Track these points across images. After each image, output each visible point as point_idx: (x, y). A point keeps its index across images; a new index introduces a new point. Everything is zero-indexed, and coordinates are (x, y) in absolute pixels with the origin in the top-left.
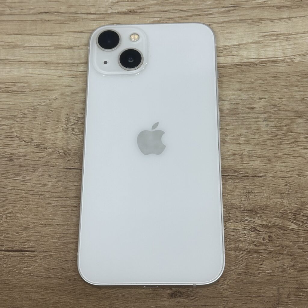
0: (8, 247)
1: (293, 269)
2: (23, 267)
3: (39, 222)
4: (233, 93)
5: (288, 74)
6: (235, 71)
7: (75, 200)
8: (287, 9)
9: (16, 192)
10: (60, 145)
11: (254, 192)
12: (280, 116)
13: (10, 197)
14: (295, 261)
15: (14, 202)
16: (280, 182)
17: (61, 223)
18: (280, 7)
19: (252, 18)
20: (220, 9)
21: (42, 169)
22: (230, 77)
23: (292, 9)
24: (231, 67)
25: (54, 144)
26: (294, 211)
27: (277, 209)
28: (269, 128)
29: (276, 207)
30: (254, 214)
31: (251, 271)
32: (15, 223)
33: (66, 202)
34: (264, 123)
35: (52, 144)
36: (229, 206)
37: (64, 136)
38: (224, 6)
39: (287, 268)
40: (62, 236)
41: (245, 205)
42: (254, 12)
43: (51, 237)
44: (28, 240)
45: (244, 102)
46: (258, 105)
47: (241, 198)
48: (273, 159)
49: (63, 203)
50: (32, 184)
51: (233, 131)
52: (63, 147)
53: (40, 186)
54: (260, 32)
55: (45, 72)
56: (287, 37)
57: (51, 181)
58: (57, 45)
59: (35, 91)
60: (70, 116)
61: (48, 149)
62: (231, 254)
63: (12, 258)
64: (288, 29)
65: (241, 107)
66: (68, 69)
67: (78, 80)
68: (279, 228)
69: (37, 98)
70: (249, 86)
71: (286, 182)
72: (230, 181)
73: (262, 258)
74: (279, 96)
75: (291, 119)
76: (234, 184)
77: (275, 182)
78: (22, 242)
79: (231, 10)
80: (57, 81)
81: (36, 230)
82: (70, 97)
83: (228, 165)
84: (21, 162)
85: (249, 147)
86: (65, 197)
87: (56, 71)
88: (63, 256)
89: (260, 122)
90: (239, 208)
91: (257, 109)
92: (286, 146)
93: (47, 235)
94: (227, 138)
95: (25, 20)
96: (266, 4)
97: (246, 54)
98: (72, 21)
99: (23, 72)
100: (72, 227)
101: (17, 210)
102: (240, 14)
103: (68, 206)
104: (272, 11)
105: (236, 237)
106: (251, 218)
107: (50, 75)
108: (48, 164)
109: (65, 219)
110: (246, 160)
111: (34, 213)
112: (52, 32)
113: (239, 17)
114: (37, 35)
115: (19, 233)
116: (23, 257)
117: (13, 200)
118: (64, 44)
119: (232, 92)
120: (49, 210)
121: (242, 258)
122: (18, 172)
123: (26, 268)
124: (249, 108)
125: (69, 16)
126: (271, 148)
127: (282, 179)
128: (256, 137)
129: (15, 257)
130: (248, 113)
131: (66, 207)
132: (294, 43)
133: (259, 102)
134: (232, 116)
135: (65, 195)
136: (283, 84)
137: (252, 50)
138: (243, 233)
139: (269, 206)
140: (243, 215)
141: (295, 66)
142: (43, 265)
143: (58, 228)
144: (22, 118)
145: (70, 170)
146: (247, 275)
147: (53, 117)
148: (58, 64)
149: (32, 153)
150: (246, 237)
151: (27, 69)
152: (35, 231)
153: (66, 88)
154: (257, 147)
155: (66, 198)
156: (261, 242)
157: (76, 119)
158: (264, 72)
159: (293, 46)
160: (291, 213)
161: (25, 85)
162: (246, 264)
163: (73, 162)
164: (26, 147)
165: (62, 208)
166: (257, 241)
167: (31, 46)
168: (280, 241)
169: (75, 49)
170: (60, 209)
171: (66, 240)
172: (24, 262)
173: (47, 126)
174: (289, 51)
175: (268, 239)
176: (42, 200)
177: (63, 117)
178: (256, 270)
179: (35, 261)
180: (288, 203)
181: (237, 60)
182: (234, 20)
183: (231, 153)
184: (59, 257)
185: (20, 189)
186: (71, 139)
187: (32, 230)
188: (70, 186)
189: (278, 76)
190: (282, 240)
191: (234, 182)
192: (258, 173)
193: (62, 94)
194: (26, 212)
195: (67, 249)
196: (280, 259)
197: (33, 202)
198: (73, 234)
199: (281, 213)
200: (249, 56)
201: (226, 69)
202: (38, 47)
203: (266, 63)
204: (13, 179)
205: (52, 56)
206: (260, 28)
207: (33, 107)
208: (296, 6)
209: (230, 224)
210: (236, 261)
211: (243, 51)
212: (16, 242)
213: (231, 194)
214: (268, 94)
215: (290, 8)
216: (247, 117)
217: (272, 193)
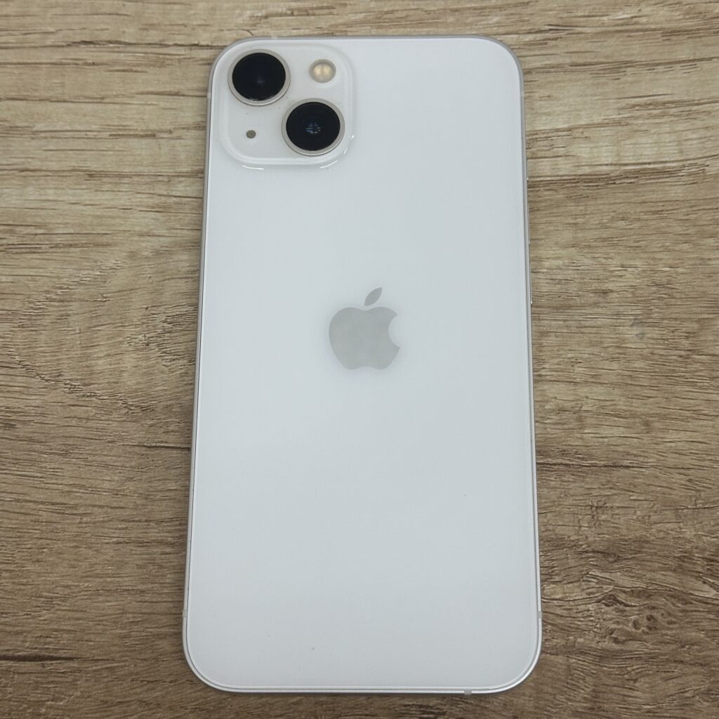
0: (6, 648)
1: (707, 698)
2: (43, 699)
3: (81, 584)
4: (557, 254)
5: (691, 205)
6: (561, 196)
7: (170, 526)
8: (689, 38)
9: (22, 507)
10: (129, 386)
11: (610, 505)
12: (672, 313)
13: (9, 521)
14: (712, 679)
15: (19, 534)
16: (674, 480)
17: (135, 586)
18: (672, 32)
19: (601, 60)
20: (521, 37)
21: (87, 448)
22: (551, 211)
23: (700, 37)
24: (552, 186)
25: (115, 382)
26: (708, 553)
27: (667, 548)
28: (646, 343)
29: (665, 543)
30: (612, 562)
31: (606, 706)
32: (23, 587)
33: (147, 533)
34: (633, 330)
35: (109, 383)
36: (550, 541)
37: (140, 363)
38: (531, 29)
39: (693, 697)
40: (140, 619)
41: (589, 540)
42: (605, 44)
43: (114, 622)
44: (56, 631)
45: (583, 276)
46: (618, 285)
47: (579, 521)
48: (655, 421)
49: (140, 535)
50: (61, 486)
51: (558, 351)
52: (136, 391)
53: (81, 491)
54: (622, 96)
55: (88, 198)
56: (687, 108)
57: (108, 479)
58: (116, 128)
59: (65, 246)
60: (154, 312)
61: (101, 398)
62: (558, 662)
63: (16, 676)
64: (692, 88)
65: (576, 289)
66: (145, 190)
67: (172, 218)
68: (672, 596)
69: (70, 264)
70: (595, 235)
71: (690, 481)
72: (552, 479)
73: (633, 672)
74: (671, 262)
75: (699, 321)
76: (561, 484)
77: (662, 479)
78: (41, 636)
79: (549, 39)
80: (118, 220)
81: (74, 606)
82: (152, 263)
83: (548, 436)
84: (34, 430)
85: (599, 392)
86: (144, 519)
87: (116, 195)
88: (141, 671)
89: (624, 326)
90: (575, 546)
91: (615, 295)
92: (687, 389)
93: (101, 618)
94: (544, 368)
95: (33, 61)
96: (636, 23)
97: (589, 153)
98: (154, 66)
99: (32, 198)
100: (164, 596)
101: (25, 554)
102: (571, 50)
103: (153, 544)
104: (651, 43)
105: (570, 619)
106: (603, 571)
107: (102, 206)
108: (100, 436)
109: (146, 576)
110: (591, 424)
111: (70, 561)
112: (103, 94)
113: (571, 57)
114: (65, 101)
115: (33, 614)
116: (42, 673)
117: (15, 528)
118: (135, 124)
119: (554, 250)
120: (106, 554)
121: (582, 672)
122: (25, 457)
123: (53, 700)
124: (596, 293)
125: (146, 53)
126: (653, 393)
127: (681, 474)
128: (615, 365)
129: (24, 673)
130: (596, 304)
131: (149, 544)
132: (705, 126)
133: (621, 276)
134: (555, 311)
135: (144, 515)
136: (679, 229)
137: (600, 144)
138: (585, 611)
139: (647, 542)
140: (585, 565)
141: (708, 184)
142: (93, 693)
143: (129, 598)
144: (33, 318)
145: (157, 451)
146: (595, 715)
147: (109, 315)
148: (121, 176)
149: (61, 406)
150: (592, 618)
151: (43, 189)
152: (71, 608)
153: (142, 239)
154: (617, 391)
155: (146, 521)
156: (628, 634)
157: (168, 320)
158: (633, 200)
159: (702, 133)
160: (703, 558)
161: (39, 231)
162: (593, 688)
163: (162, 430)
164: (46, 392)
165: (138, 547)
166: (619, 629)
167: (51, 131)
168: (677, 629)
169: (163, 138)
170: (132, 550)
171: (149, 630)
172: (45, 686)
173: (97, 338)
174: (693, 146)
175: (646, 625)
176: (87, 529)
177: (135, 315)
178: (617, 704)
179: (74, 685)
180: (695, 533)
181: (565, 168)
182: (558, 66)
183: (554, 407)
184: (132, 674)
185: (32, 500)
186: (156, 371)
187: (64, 604)
188: (158, 491)
189: (667, 211)
190: (682, 628)
191: (562, 481)
192: (621, 457)
193: (133, 255)
194: (48, 559)
195: (153, 653)
196: (675, 674)
197: (66, 533)
198: (166, 614)
199: (677, 557)
200: (595, 160)
201: (538, 191)
202: (68, 133)
203: (637, 177)
204: (13, 475)
205: (104, 155)
206: (622, 86)
207: (61, 288)
208: (710, 29)
209: (552, 588)
210: (569, 681)
211: (581, 146)
212: (25, 637)
213: (555, 512)
214: (642, 255)
215: (694, 35)
216: (590, 314)
217: (655, 509)
